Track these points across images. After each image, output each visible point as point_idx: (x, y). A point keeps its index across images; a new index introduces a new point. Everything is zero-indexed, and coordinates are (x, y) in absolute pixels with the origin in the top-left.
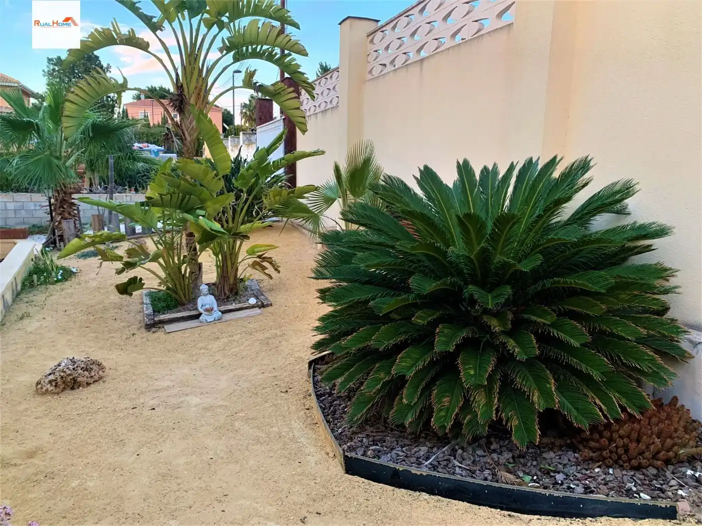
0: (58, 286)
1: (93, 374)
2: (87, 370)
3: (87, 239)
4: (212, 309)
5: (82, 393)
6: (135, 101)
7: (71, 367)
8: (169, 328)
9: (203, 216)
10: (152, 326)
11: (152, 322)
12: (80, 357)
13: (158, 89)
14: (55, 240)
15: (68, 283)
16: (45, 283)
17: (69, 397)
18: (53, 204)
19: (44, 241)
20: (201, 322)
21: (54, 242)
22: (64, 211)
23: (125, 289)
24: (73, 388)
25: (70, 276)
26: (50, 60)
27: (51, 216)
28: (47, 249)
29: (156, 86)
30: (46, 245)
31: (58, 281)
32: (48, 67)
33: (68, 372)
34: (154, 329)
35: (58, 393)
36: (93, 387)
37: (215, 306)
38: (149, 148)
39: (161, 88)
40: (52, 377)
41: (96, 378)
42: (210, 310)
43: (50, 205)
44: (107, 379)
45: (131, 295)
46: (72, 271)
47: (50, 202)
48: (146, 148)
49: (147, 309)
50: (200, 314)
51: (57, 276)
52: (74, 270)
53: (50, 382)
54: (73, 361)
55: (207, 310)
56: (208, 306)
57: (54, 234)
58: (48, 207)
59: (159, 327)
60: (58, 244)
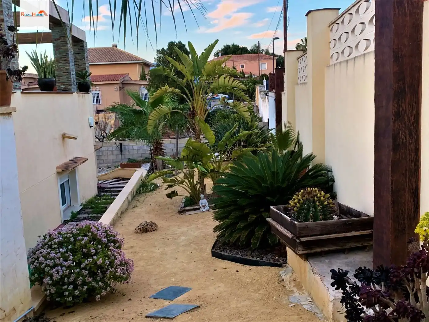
0: (150, 194)
1: (153, 228)
2: (151, 226)
3: (158, 174)
4: (205, 206)
5: (149, 234)
6: (216, 57)
7: (146, 224)
8: (187, 213)
9: (200, 165)
10: (181, 212)
11: (181, 210)
12: (149, 221)
13: (231, 46)
14: (153, 168)
15: (155, 192)
16: (146, 191)
17: (145, 235)
18: (152, 150)
19: (148, 168)
20: (200, 211)
21: (153, 170)
22: (157, 153)
23: (170, 196)
24: (146, 232)
25: (156, 188)
26: (158, 51)
27: (151, 156)
28: (149, 173)
29: (230, 45)
30: (149, 171)
31: (151, 191)
32: (157, 55)
33: (144, 226)
34: (182, 214)
35: (141, 233)
36: (153, 232)
37: (207, 205)
38: (219, 97)
39: (233, 45)
40: (139, 227)
41: (154, 229)
42: (204, 206)
43: (151, 150)
44: (158, 230)
45: (172, 198)
46: (157, 186)
47: (151, 148)
48: (217, 97)
49: (182, 205)
50: (200, 208)
51: (151, 188)
52: (159, 185)
53: (139, 229)
54: (146, 222)
55: (203, 206)
56: (204, 204)
57: (153, 165)
58: (150, 151)
59: (184, 213)
60: (154, 170)
